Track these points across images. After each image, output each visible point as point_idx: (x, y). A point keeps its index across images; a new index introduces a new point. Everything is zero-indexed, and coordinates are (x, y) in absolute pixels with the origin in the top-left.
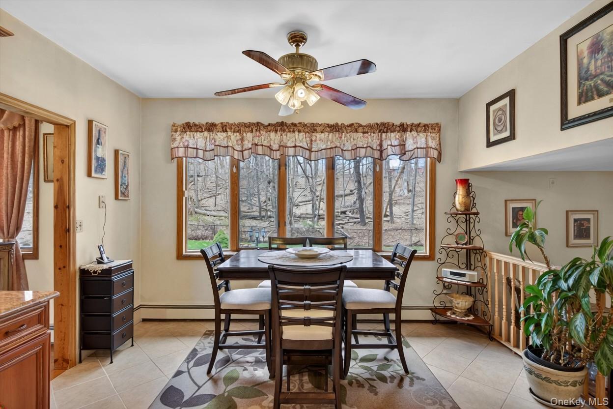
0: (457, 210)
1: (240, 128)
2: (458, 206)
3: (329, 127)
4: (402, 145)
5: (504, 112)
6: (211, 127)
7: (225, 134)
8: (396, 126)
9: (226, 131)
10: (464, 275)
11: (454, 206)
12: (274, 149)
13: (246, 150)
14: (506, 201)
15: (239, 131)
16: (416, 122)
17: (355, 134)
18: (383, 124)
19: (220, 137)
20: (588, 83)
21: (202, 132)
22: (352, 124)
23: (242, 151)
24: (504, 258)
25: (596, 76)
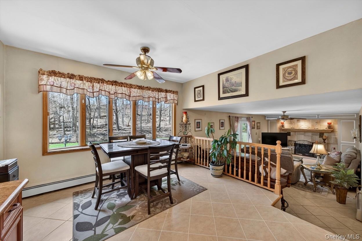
0: (183, 123)
1: (91, 80)
2: (184, 122)
3: (138, 87)
4: (166, 98)
5: (201, 92)
6: (72, 76)
7: (81, 82)
8: (164, 90)
9: (82, 80)
10: (186, 145)
11: (182, 121)
12: (111, 93)
13: (95, 92)
14: (195, 120)
15: (91, 82)
16: (171, 90)
17: (149, 91)
18: (159, 89)
19: (78, 83)
20: (225, 89)
21: (65, 78)
22: (148, 87)
23: (93, 93)
24: (199, 138)
25: (227, 87)
